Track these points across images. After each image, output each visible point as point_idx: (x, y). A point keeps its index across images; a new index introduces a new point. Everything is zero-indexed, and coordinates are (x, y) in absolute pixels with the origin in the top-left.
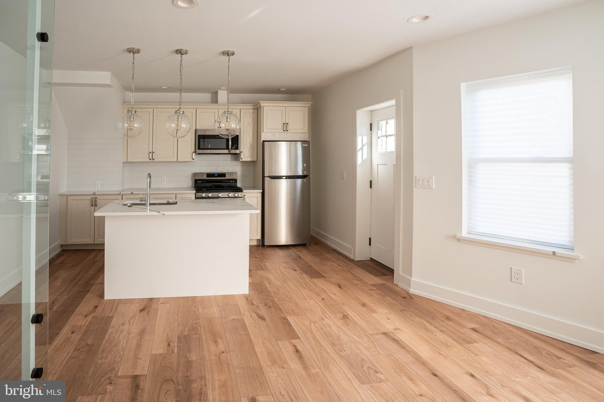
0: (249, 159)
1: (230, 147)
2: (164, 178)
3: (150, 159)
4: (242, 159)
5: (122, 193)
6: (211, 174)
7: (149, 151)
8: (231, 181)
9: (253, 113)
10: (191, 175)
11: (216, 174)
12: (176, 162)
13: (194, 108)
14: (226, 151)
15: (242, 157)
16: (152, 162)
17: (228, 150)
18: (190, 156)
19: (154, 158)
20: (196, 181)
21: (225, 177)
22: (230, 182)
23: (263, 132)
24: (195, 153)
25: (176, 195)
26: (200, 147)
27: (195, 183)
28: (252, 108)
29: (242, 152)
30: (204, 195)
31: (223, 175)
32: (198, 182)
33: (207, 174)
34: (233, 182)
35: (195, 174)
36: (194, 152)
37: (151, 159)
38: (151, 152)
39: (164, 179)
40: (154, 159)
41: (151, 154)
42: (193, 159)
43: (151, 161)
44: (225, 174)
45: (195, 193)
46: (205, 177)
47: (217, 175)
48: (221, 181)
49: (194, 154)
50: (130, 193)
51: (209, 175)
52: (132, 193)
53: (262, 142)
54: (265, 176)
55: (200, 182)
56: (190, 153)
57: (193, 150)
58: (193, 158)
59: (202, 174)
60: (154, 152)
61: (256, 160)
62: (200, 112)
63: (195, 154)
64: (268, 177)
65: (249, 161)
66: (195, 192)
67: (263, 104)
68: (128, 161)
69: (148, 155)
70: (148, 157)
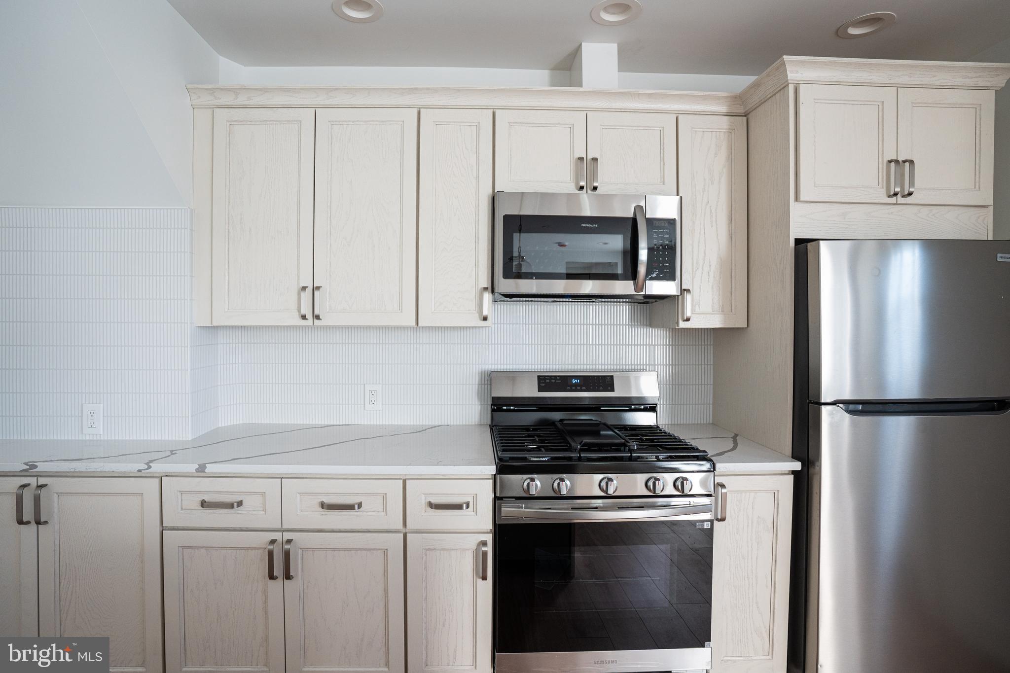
0: (715, 322)
1: (642, 270)
2: (372, 387)
3: (304, 317)
4: (688, 320)
5: (157, 468)
6: (555, 377)
7: (298, 283)
9: (730, 131)
10: (475, 380)
11: (576, 377)
12: (410, 327)
13: (488, 108)
14: (625, 287)
15: (688, 313)
16: (313, 328)
17: (631, 282)
18: (472, 306)
19: (317, 312)
20: (498, 405)
21: (613, 390)
23: (797, 199)
24: (493, 292)
26: (511, 266)
27: (493, 411)
28: (723, 109)
29: (688, 291)
31: (606, 382)
33: (539, 377)
34: (642, 410)
35: (490, 378)
36: (486, 289)
37: (309, 316)
38: (304, 288)
39: (373, 393)
40: (318, 317)
41: (306, 296)
42: (485, 319)
43: (309, 322)
44: (612, 377)
45: (495, 475)
46: (530, 390)
47: (577, 381)
48: (595, 407)
49: (487, 297)
50: (192, 468)
51: (546, 382)
52: (201, 469)
53: (792, 243)
54: (824, 399)
56: (473, 294)
57: (485, 282)
58: (485, 313)
59: (519, 376)
60: (318, 288)
61: (746, 326)
62: (511, 125)
63: (491, 295)
64: (834, 403)
66: (492, 469)
67: (797, 72)
68: (215, 324)
69: (294, 297)
70: (294, 306)
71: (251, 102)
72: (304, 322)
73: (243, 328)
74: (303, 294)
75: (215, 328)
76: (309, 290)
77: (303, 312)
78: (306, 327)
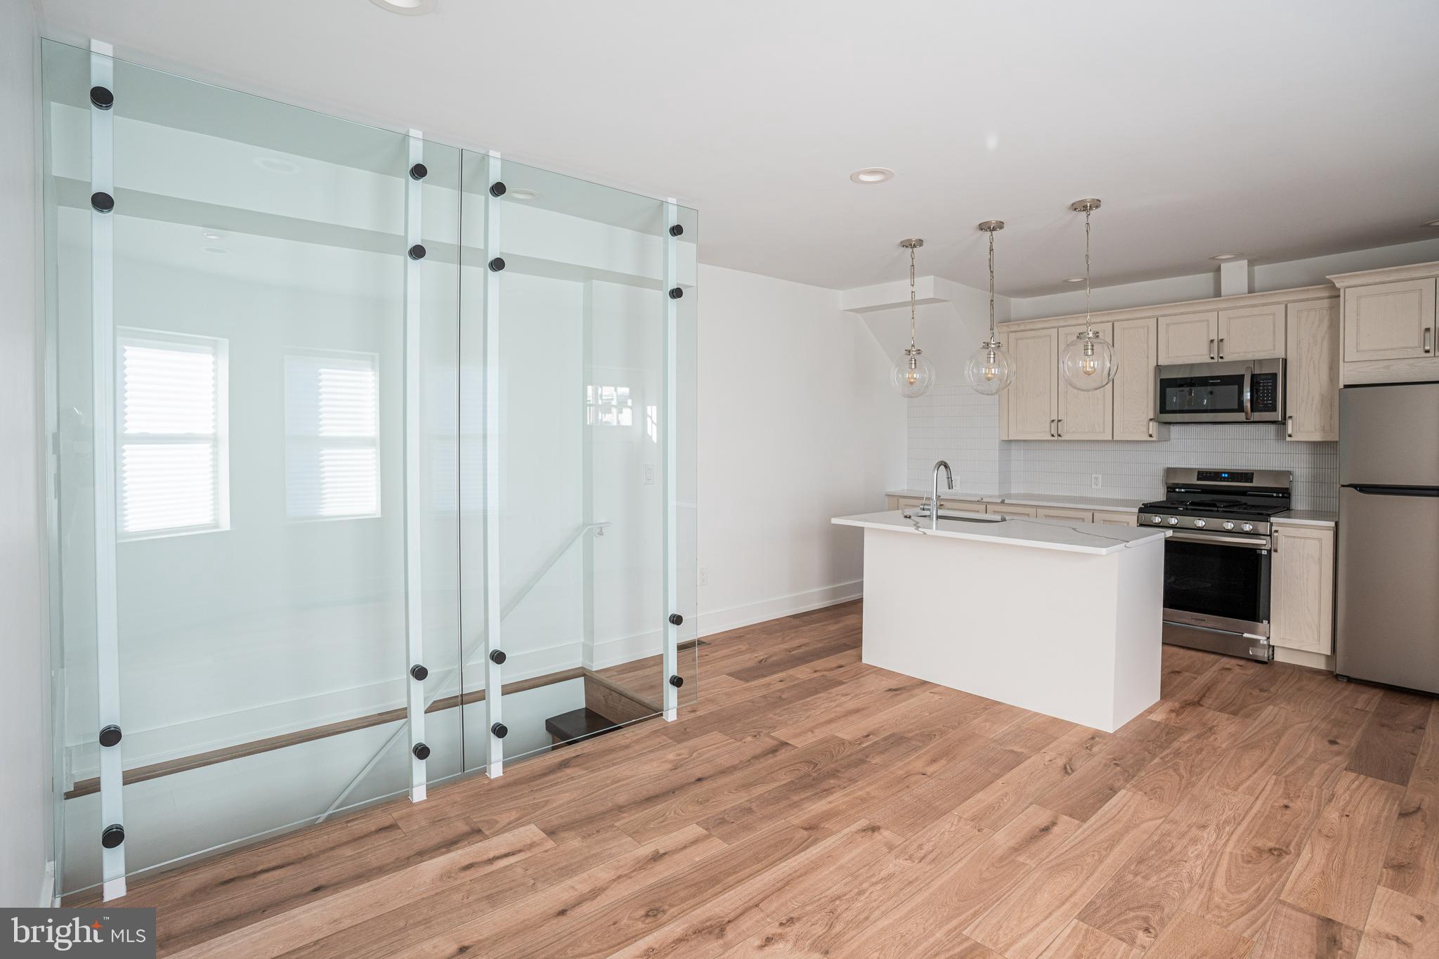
0: (1317, 437)
1: (1248, 404)
2: (1096, 476)
3: (1053, 436)
4: (1293, 435)
6: (1210, 473)
7: (1050, 418)
8: (1275, 495)
9: (1331, 308)
10: (1160, 473)
11: (1226, 473)
12: (1111, 441)
13: (1153, 317)
14: (1238, 417)
15: (1290, 432)
16: (1057, 441)
17: (1244, 413)
18: (1145, 429)
19: (1059, 433)
20: (1172, 488)
21: (1252, 482)
22: (1273, 496)
23: (1345, 361)
25: (1093, 514)
26: (1165, 405)
29: (1291, 417)
30: (1157, 520)
31: (1248, 476)
32: (1177, 490)
33: (1198, 472)
34: (1279, 497)
35: (1170, 472)
36: (1151, 420)
37: (1056, 435)
38: (1053, 421)
39: (1096, 479)
40: (1059, 435)
41: (1054, 425)
42: (1152, 436)
43: (1056, 438)
44: (1252, 474)
45: (1138, 514)
46: (1194, 480)
47: (1226, 475)
48: (1247, 493)
49: (1154, 424)
51: (1202, 475)
53: (1342, 388)
54: (1342, 483)
55: (1183, 490)
56: (1145, 423)
57: (1151, 415)
58: (1150, 432)
59: (1187, 471)
60: (1060, 421)
61: (1338, 440)
62: (1168, 325)
63: (1156, 423)
64: (1349, 486)
65: (1320, 442)
66: (1136, 510)
67: (1343, 282)
68: (1010, 438)
69: (1048, 425)
70: (1048, 430)
71: (1027, 328)
72: (1053, 438)
73: (1024, 441)
74: (1052, 424)
75: (1010, 441)
76: (1056, 422)
77: (1052, 433)
78: (1052, 441)
